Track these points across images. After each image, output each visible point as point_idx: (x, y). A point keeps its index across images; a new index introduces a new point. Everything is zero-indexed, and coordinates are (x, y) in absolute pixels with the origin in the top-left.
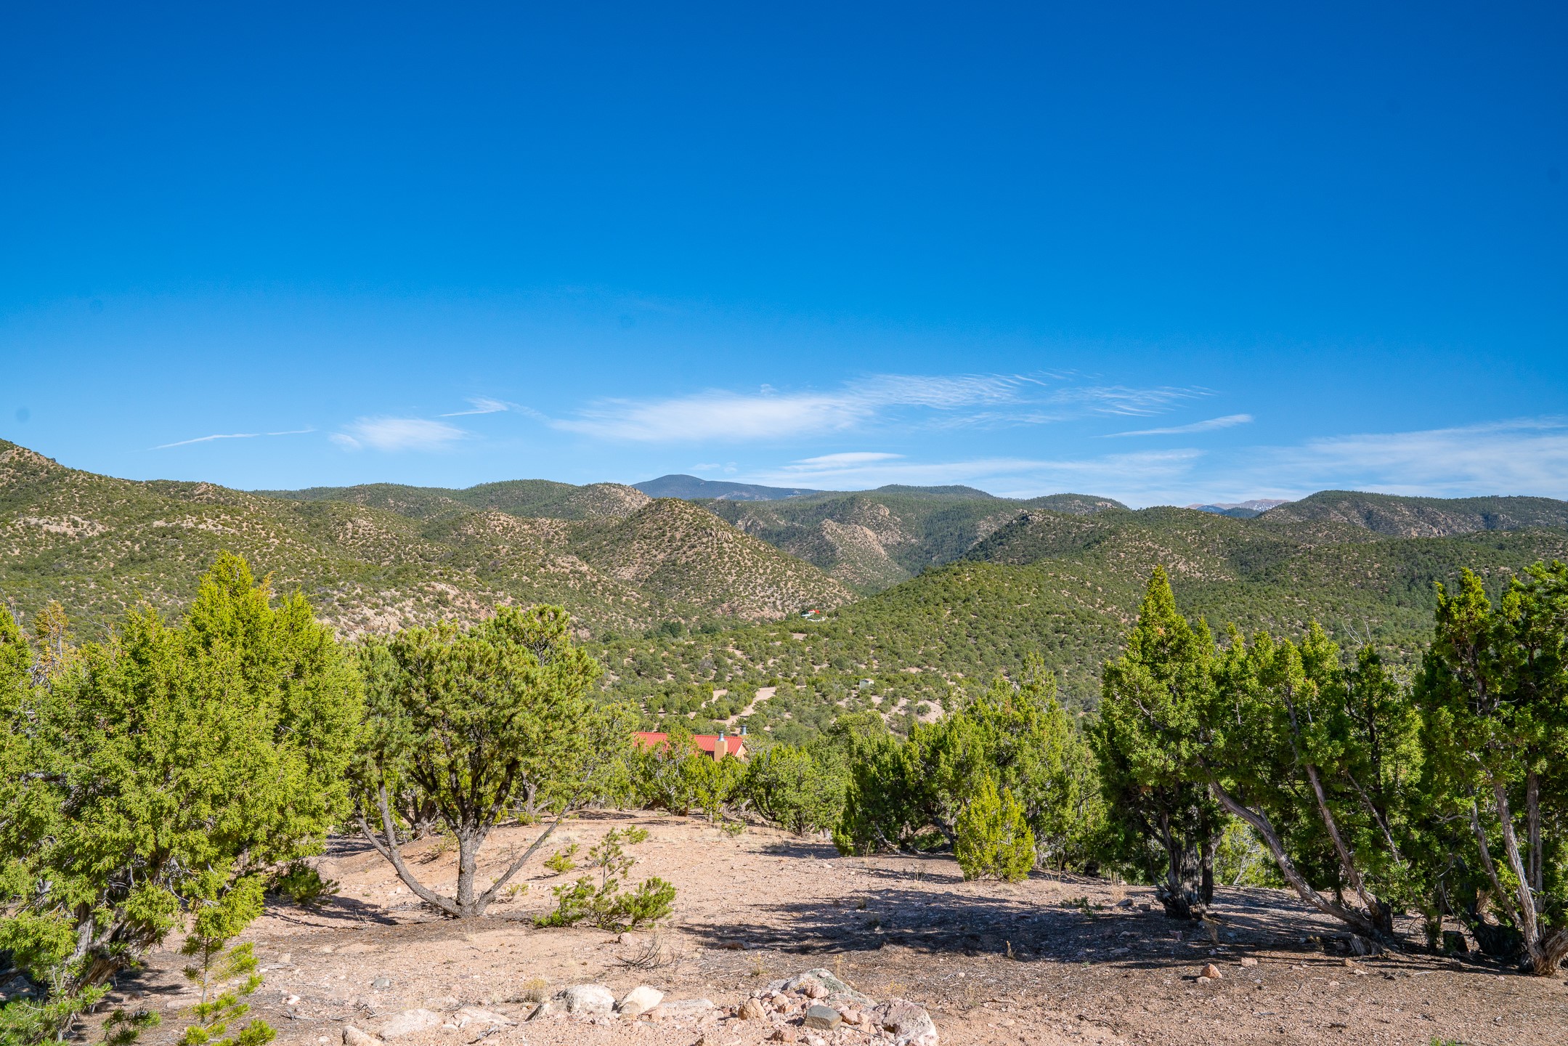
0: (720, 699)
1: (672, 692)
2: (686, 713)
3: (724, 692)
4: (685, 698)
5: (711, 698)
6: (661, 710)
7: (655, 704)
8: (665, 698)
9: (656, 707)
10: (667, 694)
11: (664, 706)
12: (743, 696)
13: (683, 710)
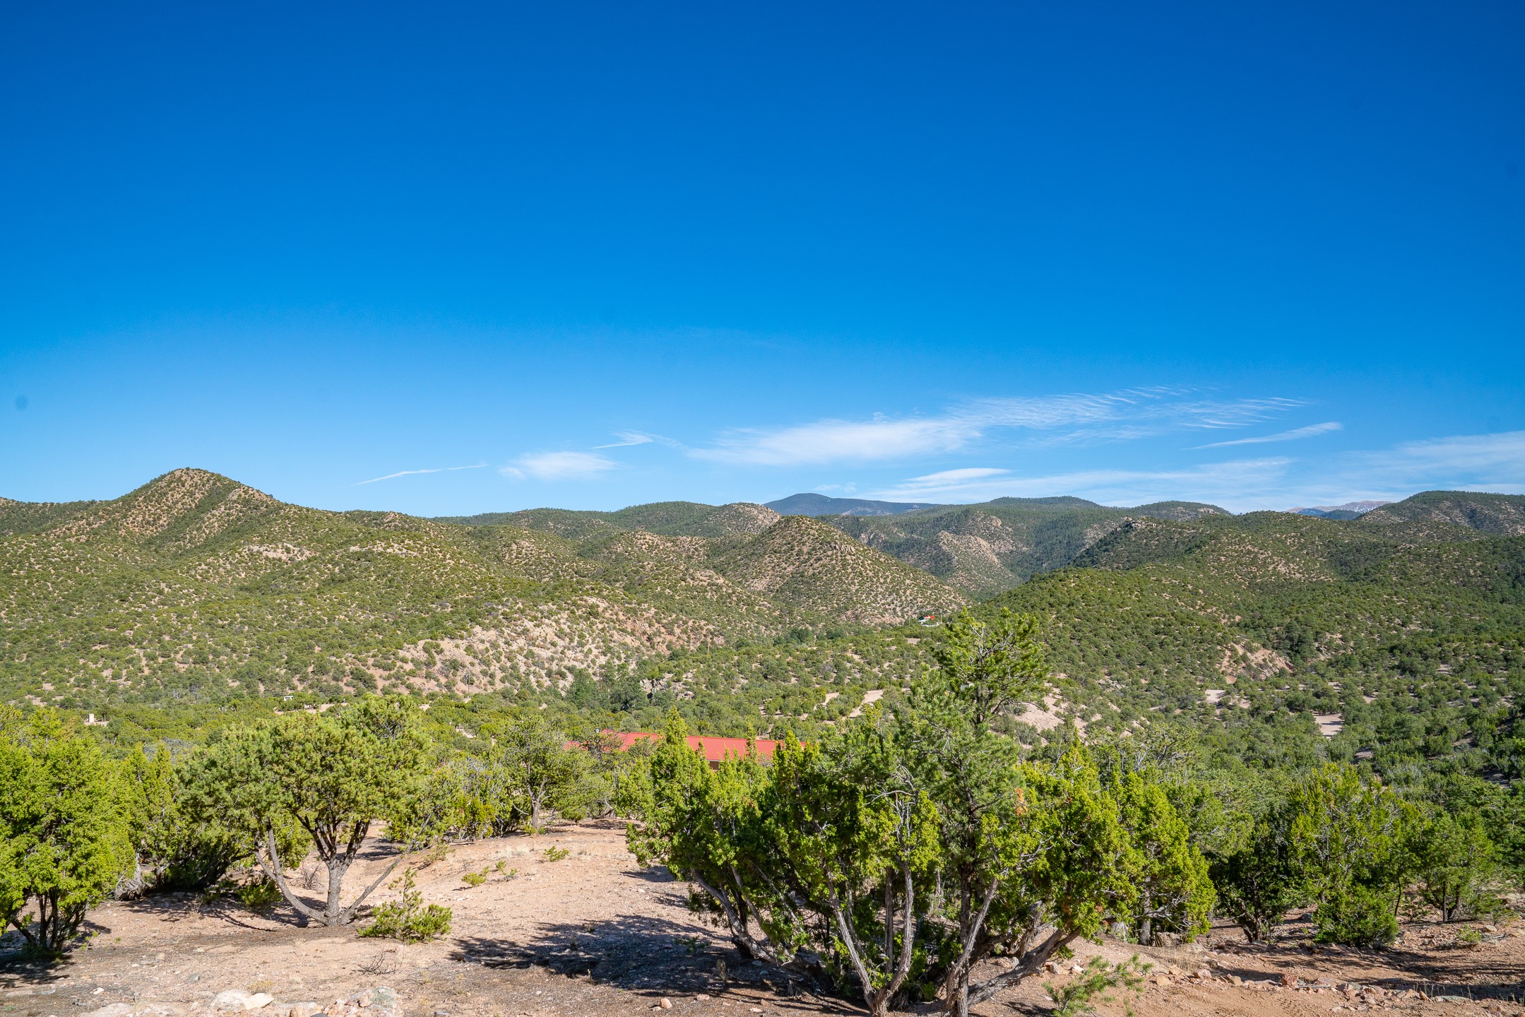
0: (831, 702)
1: (789, 695)
2: (800, 715)
3: (836, 695)
4: (800, 701)
5: (824, 701)
6: (778, 712)
7: (772, 707)
8: (781, 700)
9: (773, 709)
10: (784, 697)
11: (780, 708)
12: (852, 699)
13: (797, 713)
